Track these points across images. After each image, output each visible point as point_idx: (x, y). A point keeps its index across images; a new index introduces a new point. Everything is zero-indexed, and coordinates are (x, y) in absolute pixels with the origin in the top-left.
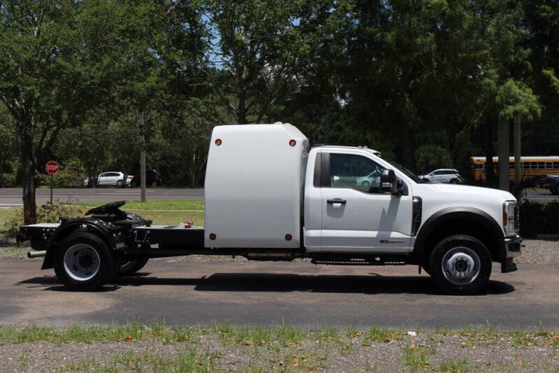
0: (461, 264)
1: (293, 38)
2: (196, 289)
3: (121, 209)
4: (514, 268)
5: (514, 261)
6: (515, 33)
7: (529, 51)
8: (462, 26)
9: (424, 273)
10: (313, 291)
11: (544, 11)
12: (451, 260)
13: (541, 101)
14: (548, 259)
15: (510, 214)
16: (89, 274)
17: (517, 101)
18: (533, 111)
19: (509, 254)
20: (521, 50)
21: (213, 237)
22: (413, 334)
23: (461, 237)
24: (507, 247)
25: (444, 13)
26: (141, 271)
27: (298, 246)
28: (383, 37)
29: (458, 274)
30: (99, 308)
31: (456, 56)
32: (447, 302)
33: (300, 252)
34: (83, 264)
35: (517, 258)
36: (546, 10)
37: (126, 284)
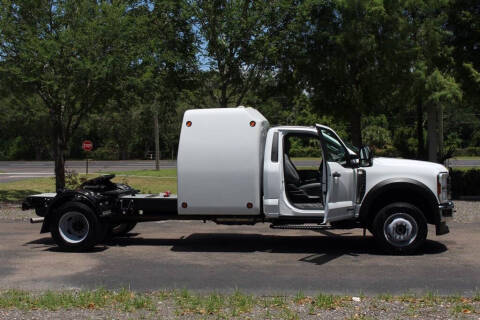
0: (401, 228)
1: (263, 42)
2: (172, 250)
3: (112, 180)
4: (446, 231)
5: (447, 224)
6: (441, 33)
7: (452, 48)
8: (397, 29)
9: (368, 233)
10: (272, 252)
11: (464, 16)
12: (392, 225)
13: (463, 88)
14: (471, 218)
15: (443, 183)
16: (80, 237)
17: (443, 88)
18: (455, 96)
19: (443, 219)
20: (446, 47)
21: (185, 205)
22: (357, 299)
23: (401, 205)
24: (441, 212)
25: (382, 18)
26: (132, 232)
27: (258, 213)
28: (334, 39)
29: (398, 237)
30: (82, 269)
31: (394, 54)
32: (388, 263)
33: (260, 217)
34: (75, 229)
35: (449, 222)
36: (466, 15)
37: (114, 245)
